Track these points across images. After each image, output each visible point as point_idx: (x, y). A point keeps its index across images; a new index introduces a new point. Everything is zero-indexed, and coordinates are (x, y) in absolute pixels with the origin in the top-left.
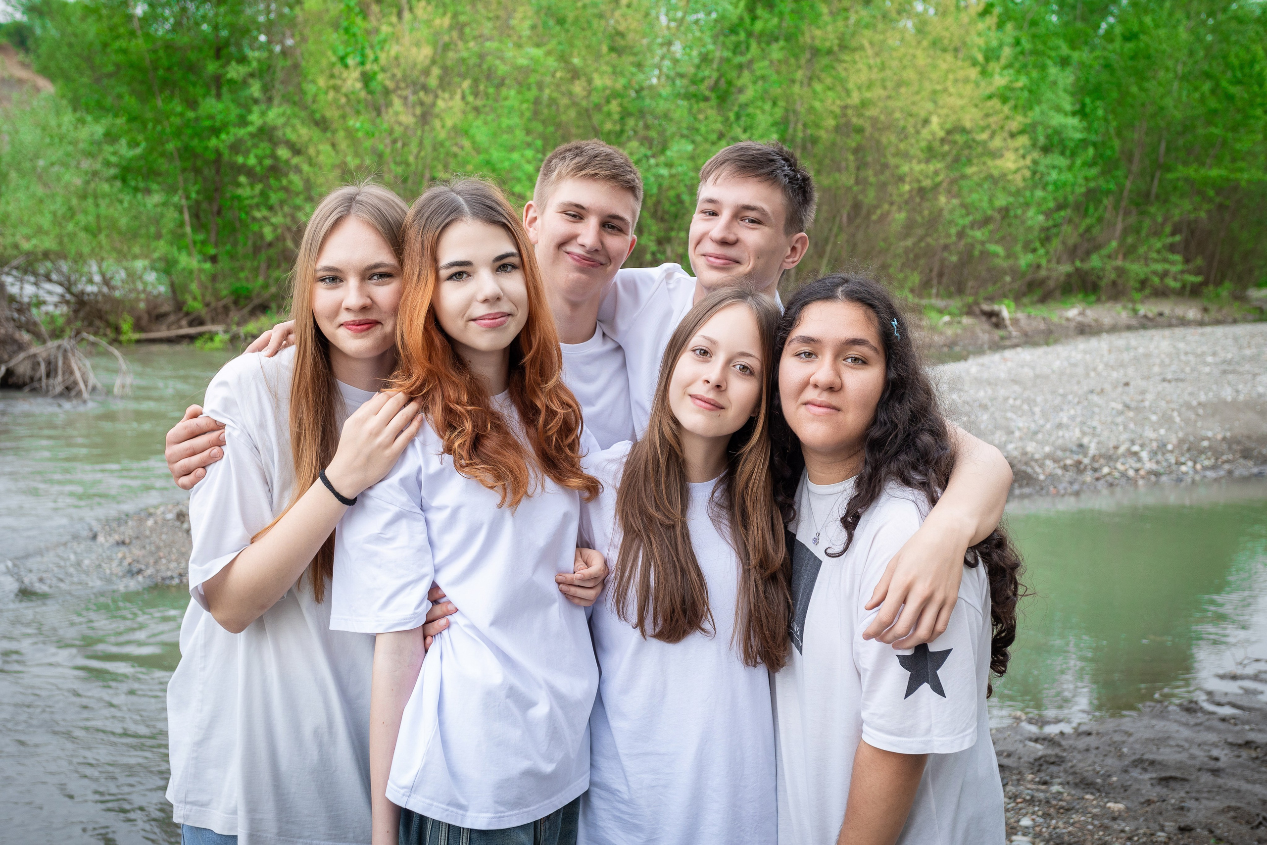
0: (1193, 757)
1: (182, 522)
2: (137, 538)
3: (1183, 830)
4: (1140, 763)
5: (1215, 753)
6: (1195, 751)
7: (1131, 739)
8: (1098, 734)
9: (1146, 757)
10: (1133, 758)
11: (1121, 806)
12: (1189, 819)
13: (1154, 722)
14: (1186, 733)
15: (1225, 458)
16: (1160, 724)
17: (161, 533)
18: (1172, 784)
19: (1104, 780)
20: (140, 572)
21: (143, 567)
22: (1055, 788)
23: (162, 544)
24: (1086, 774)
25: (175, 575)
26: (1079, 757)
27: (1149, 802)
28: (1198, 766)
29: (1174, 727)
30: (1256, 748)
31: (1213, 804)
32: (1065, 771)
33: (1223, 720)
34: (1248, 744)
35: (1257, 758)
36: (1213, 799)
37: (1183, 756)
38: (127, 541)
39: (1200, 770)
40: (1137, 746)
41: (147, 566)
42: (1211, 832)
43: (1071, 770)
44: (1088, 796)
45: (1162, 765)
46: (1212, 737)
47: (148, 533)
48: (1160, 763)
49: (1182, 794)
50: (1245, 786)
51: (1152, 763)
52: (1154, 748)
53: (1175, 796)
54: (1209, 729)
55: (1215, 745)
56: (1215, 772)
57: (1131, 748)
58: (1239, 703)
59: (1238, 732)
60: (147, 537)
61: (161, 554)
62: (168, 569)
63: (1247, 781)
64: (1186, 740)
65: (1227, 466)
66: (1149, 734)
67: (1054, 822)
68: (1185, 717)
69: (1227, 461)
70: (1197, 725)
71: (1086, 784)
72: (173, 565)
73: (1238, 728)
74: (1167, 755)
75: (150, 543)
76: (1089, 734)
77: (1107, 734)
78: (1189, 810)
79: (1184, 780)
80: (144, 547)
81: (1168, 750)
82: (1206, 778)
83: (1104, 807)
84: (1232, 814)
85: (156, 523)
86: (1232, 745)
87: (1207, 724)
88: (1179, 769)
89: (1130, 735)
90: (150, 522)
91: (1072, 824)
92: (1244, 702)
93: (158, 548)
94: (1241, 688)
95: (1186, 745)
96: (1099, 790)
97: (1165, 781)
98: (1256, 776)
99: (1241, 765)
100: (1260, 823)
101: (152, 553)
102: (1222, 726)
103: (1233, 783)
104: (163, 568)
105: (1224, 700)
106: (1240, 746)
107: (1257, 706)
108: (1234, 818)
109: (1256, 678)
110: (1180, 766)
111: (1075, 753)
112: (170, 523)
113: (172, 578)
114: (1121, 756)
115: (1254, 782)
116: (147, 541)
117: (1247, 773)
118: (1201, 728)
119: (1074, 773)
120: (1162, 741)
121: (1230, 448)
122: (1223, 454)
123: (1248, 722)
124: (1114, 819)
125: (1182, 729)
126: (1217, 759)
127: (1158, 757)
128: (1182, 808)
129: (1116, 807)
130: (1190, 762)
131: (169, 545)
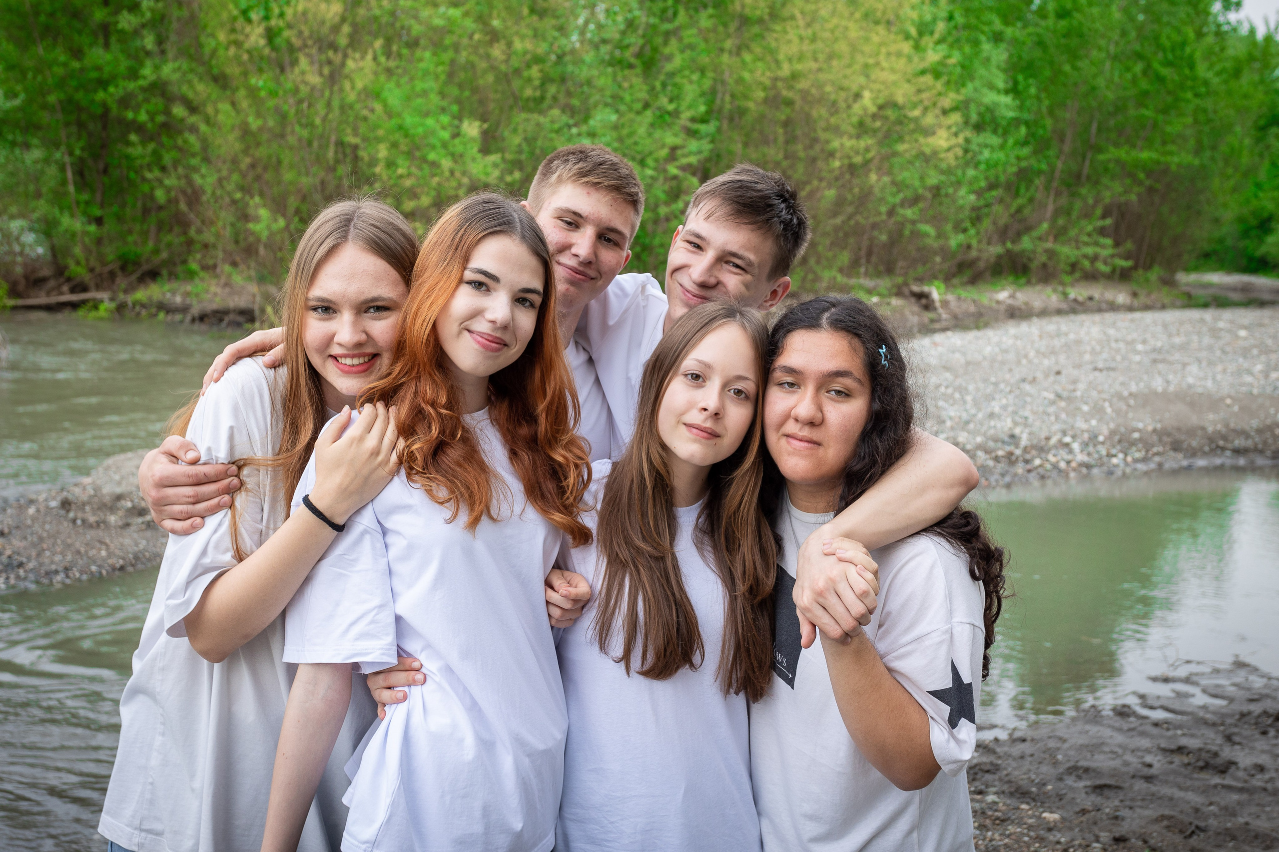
0: (1126, 764)
1: (68, 511)
2: (17, 527)
3: (1119, 840)
4: (1073, 770)
5: (1149, 759)
6: (1129, 757)
7: (1066, 746)
8: (1033, 740)
9: (1081, 764)
10: (1068, 764)
11: (1055, 816)
12: (1123, 829)
13: (1088, 727)
14: (1119, 738)
15: (1155, 450)
16: (1094, 729)
17: (44, 523)
18: (1106, 792)
19: (1039, 789)
20: (21, 565)
21: (24, 560)
22: (991, 798)
23: (45, 535)
24: (1021, 783)
25: (60, 569)
26: (1014, 764)
27: (1084, 812)
28: (1131, 773)
29: (1108, 732)
30: (1188, 754)
31: (1147, 813)
32: (1000, 780)
33: (1156, 724)
34: (1180, 750)
35: (1189, 764)
36: (1147, 808)
37: (1116, 763)
38: (6, 530)
39: (1133, 777)
40: (1072, 753)
41: (29, 559)
42: (1145, 842)
43: (1007, 779)
44: (1024, 806)
45: (1097, 772)
46: (1145, 743)
47: (29, 522)
48: (1094, 770)
49: (1117, 803)
50: (1179, 794)
51: (1087, 770)
52: (1089, 755)
53: (1110, 805)
54: (1143, 734)
55: (1148, 751)
56: (1149, 779)
57: (1065, 755)
58: (1172, 707)
59: (1170, 738)
60: (29, 527)
61: (45, 546)
62: (52, 562)
63: (1180, 788)
64: (1120, 746)
65: (1157, 459)
66: (1082, 740)
67: (989, 834)
68: (1118, 722)
69: (1157, 454)
70: (1130, 729)
71: (1021, 793)
72: (58, 558)
73: (1170, 733)
74: (1101, 761)
75: (32, 534)
76: (1024, 740)
77: (1041, 740)
78: (1123, 819)
79: (1118, 788)
80: (25, 538)
81: (1102, 756)
82: (1140, 785)
83: (1039, 817)
84: (1165, 823)
85: (38, 511)
86: (1164, 750)
87: (1141, 728)
88: (1113, 776)
89: (1063, 740)
90: (32, 511)
91: (1008, 836)
92: (1176, 706)
93: (41, 539)
94: (1174, 691)
95: (1120, 751)
96: (1034, 800)
97: (1099, 789)
98: (1189, 783)
99: (1174, 772)
100: (1193, 832)
101: (34, 545)
102: (1155, 731)
103: (1166, 791)
104: (47, 561)
105: (1156, 703)
106: (1172, 751)
107: (1189, 710)
108: (1168, 827)
109: (1187, 680)
110: (1114, 773)
111: (1010, 761)
112: (54, 512)
113: (56, 572)
114: (1056, 763)
115: (1186, 789)
116: (29, 531)
117: (1180, 780)
118: (1134, 732)
119: (1009, 782)
120: (1096, 747)
121: (1160, 440)
122: (1153, 446)
123: (1180, 727)
124: (1050, 830)
125: (1115, 734)
126: (1150, 766)
127: (1092, 764)
128: (1116, 817)
129: (1051, 817)
130: (1124, 769)
131: (54, 536)
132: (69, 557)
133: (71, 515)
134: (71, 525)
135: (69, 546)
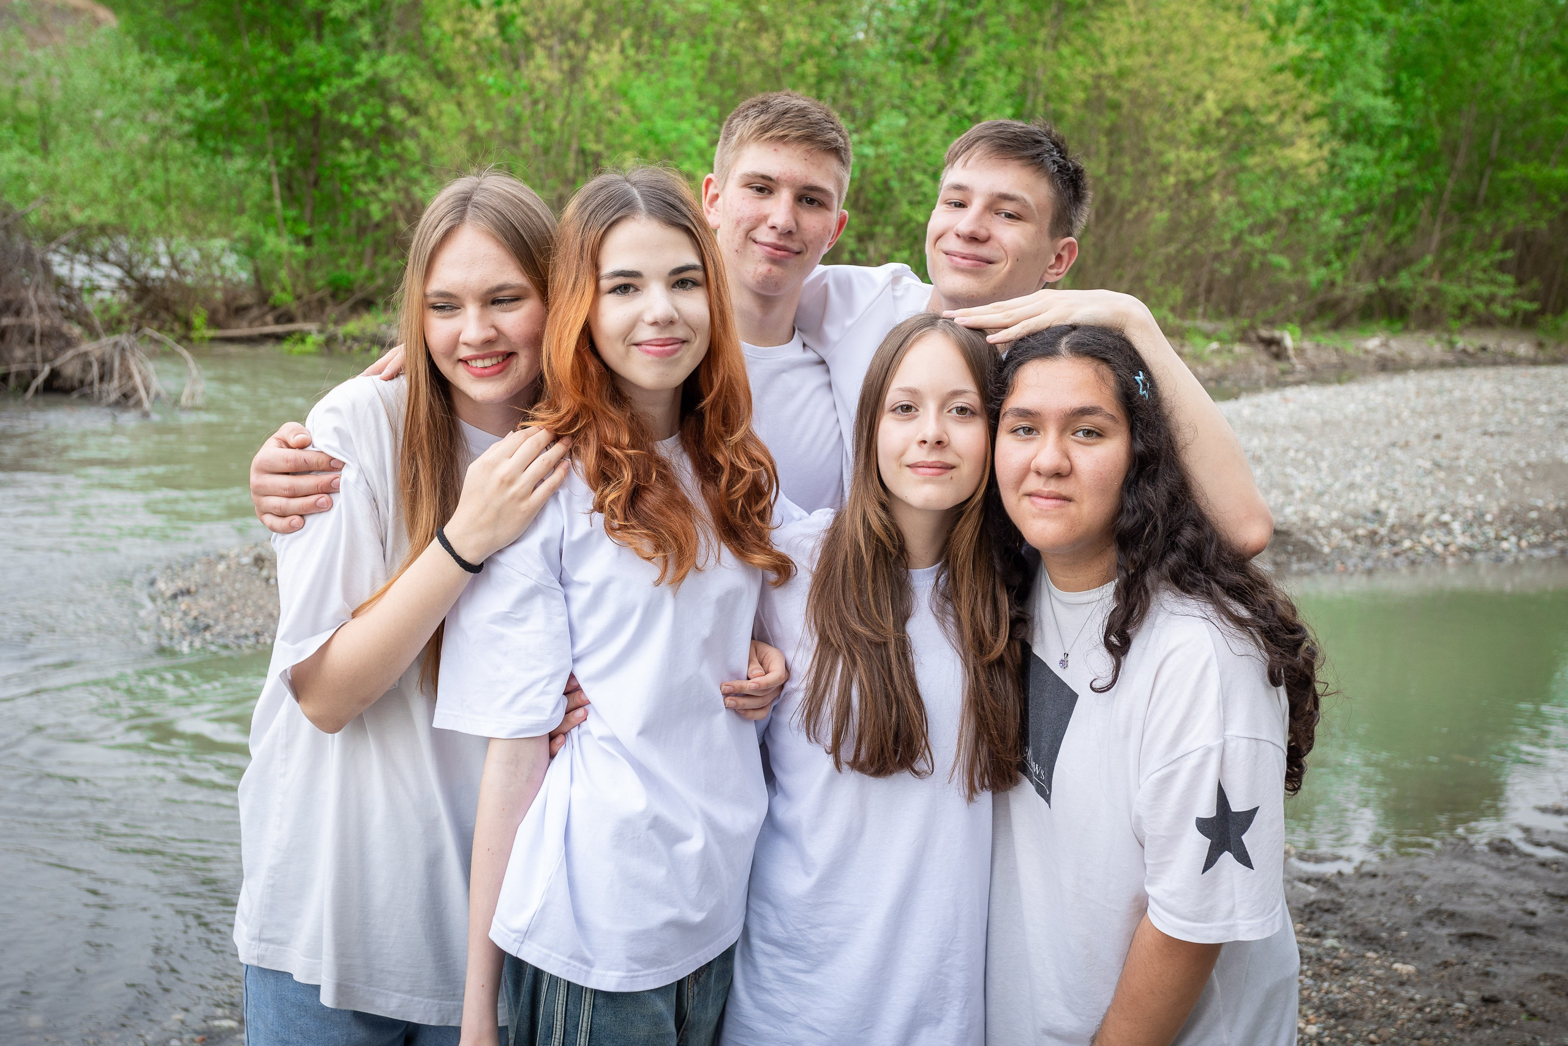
0: (1503, 910)
1: (261, 569)
2: (206, 585)
3: (1487, 1001)
4: (1436, 914)
5: (1531, 905)
6: (1506, 902)
7: (1427, 884)
8: (1385, 876)
9: (1444, 907)
10: (1428, 908)
11: (1410, 968)
12: (1495, 988)
13: (1456, 864)
14: (1495, 879)
15: (1557, 533)
16: (1463, 867)
17: (235, 581)
18: (1476, 943)
19: (1391, 935)
20: (207, 628)
21: (211, 622)
22: (1329, 942)
23: (235, 595)
24: (1368, 926)
25: (250, 633)
26: (1360, 904)
27: (1446, 965)
28: (1509, 922)
29: (1481, 871)
31: (1526, 970)
32: (1343, 921)
33: (1543, 864)
36: (1527, 964)
37: (1490, 909)
38: (193, 588)
39: (1511, 926)
40: (1434, 894)
41: (217, 621)
42: (1522, 1005)
43: (1351, 921)
44: (1370, 954)
45: (1464, 918)
46: (1528, 886)
47: (218, 580)
48: (1461, 916)
49: (1488, 956)
51: (1452, 915)
52: (1455, 897)
53: (1478, 959)
54: (1525, 875)
55: (1531, 896)
56: (1531, 929)
57: (1426, 896)
58: (1563, 844)
59: (1560, 881)
60: (218, 585)
61: (234, 607)
62: (242, 626)
64: (1496, 888)
66: (1449, 879)
67: (1326, 985)
68: (1495, 859)
70: (1509, 869)
71: (1368, 939)
72: (248, 621)
73: (1561, 877)
74: (1471, 905)
75: (221, 593)
76: (1374, 876)
77: (1396, 876)
78: (1495, 976)
79: (1491, 939)
80: (213, 598)
81: (1472, 900)
82: (1519, 937)
83: (1390, 968)
84: (1549, 983)
85: (229, 567)
86: (1552, 896)
87: (1523, 868)
88: (1485, 924)
89: (1425, 879)
90: (221, 567)
91: (1350, 989)
93: (231, 599)
95: (1495, 894)
96: (1384, 947)
97: (1467, 938)
99: (1563, 923)
101: (223, 606)
102: (1541, 872)
103: (1553, 945)
104: (236, 624)
105: (1544, 839)
106: (1562, 898)
108: (1552, 989)
110: (1487, 920)
111: (1356, 900)
112: (246, 569)
113: (246, 637)
114: (1413, 905)
116: (217, 590)
118: (1514, 874)
119: (1354, 924)
120: (1465, 888)
122: (1555, 528)
124: (1402, 984)
125: (1490, 874)
126: (1533, 914)
127: (1459, 909)
128: (1487, 974)
129: (1404, 968)
130: (1499, 916)
131: (244, 596)
132: (260, 621)
133: (265, 573)
134: (264, 584)
135: (261, 608)
